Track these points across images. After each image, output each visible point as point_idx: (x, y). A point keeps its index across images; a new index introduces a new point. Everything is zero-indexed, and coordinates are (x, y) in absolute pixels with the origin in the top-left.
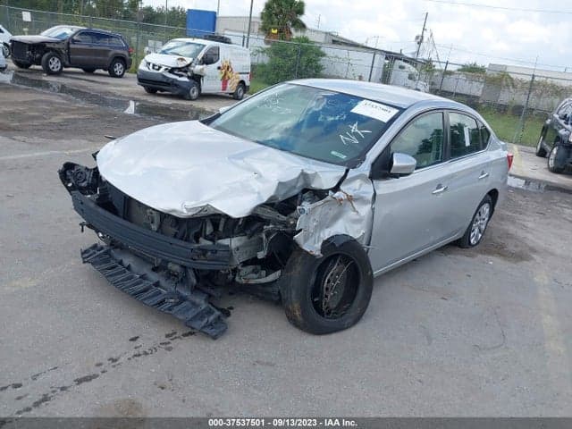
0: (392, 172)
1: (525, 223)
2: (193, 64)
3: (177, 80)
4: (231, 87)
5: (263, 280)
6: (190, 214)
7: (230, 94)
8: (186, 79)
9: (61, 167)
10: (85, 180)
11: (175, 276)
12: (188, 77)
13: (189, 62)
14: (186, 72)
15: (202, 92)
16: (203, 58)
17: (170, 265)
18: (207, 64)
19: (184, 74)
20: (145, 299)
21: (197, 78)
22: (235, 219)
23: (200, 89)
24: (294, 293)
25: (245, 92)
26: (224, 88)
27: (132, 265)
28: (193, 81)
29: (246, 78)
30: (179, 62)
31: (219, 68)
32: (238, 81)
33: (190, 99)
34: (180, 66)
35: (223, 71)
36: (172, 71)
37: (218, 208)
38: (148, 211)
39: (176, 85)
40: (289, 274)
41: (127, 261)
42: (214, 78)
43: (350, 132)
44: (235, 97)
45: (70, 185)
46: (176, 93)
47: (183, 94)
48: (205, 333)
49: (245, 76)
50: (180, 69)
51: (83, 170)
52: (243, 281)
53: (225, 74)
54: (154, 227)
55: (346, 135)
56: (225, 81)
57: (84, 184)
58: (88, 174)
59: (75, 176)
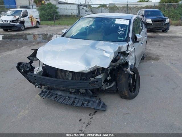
0: (137, 41)
1: (150, 48)
2: (20, 18)
3: (15, 25)
4: (35, 24)
5: (110, 87)
6: (90, 70)
7: (34, 26)
8: (19, 24)
9: (17, 65)
10: (28, 67)
11: (83, 93)
12: (19, 23)
13: (18, 18)
14: (18, 21)
15: (25, 27)
16: (22, 15)
17: (80, 91)
18: (25, 17)
19: (17, 22)
20: (76, 105)
21: (22, 23)
22: (106, 68)
23: (24, 26)
24: (125, 88)
25: (39, 25)
26: (32, 25)
27: (62, 94)
28: (21, 24)
29: (38, 20)
30: (14, 18)
31: (29, 18)
32: (36, 21)
33: (22, 31)
34: (15, 19)
35: (31, 19)
36: (13, 21)
37: (100, 66)
38: (67, 73)
39: (16, 26)
40: (120, 82)
41: (59, 93)
42: (28, 22)
43: (120, 30)
44: (36, 27)
45: (22, 71)
46: (16, 29)
47: (19, 30)
48: (102, 110)
49: (38, 19)
50: (15, 20)
51: (26, 64)
52: (104, 89)
53: (32, 20)
54: (70, 78)
55: (119, 31)
56: (32, 22)
57: (28, 69)
58: (28, 65)
59: (23, 67)
